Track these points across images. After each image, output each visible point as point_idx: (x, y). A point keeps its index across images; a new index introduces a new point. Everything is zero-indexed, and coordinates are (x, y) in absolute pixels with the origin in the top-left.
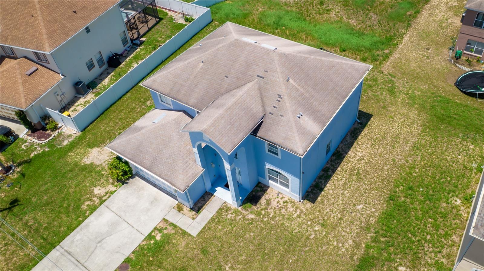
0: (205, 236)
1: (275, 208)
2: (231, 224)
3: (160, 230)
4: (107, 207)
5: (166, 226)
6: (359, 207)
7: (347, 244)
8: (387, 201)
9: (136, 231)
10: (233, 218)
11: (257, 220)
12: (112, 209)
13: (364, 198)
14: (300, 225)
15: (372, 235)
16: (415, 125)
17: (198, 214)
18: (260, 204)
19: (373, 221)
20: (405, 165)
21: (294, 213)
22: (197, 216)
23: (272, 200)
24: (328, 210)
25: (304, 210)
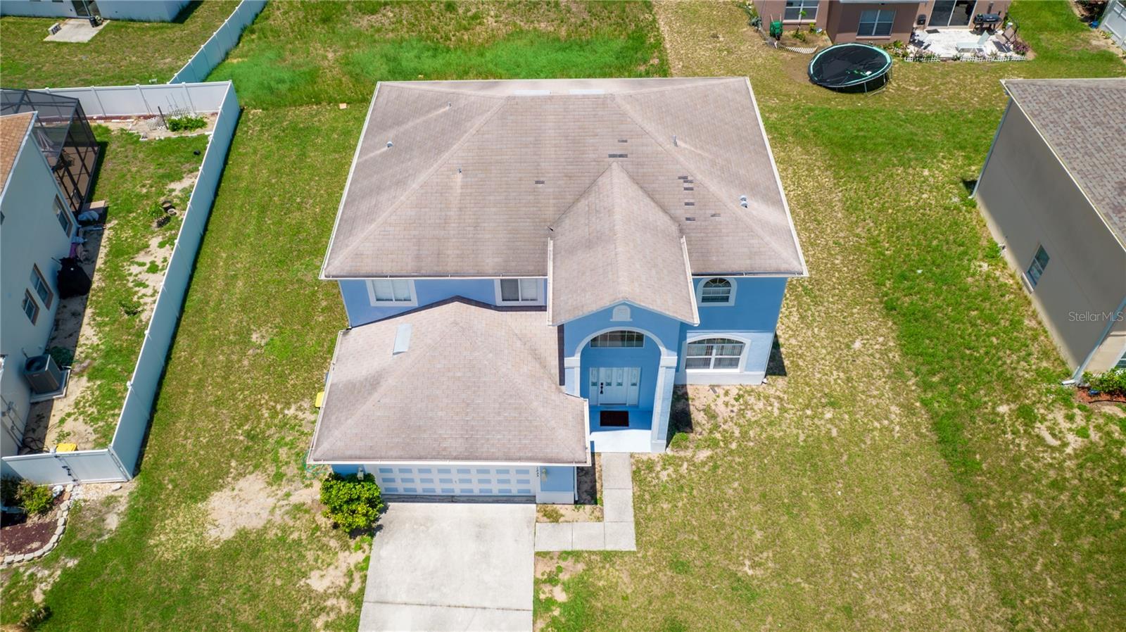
0: (655, 537)
1: (732, 418)
2: (681, 489)
3: (552, 580)
4: (382, 603)
5: (556, 565)
6: (857, 345)
7: (894, 416)
8: (887, 315)
9: (500, 611)
10: (674, 476)
11: (721, 454)
12: (399, 600)
13: (850, 326)
14: (799, 425)
15: (914, 380)
16: (817, 172)
17: (599, 506)
18: (698, 423)
19: (896, 356)
20: (861, 244)
21: (769, 408)
22: (602, 511)
23: (713, 407)
24: (819, 376)
25: (782, 395)
